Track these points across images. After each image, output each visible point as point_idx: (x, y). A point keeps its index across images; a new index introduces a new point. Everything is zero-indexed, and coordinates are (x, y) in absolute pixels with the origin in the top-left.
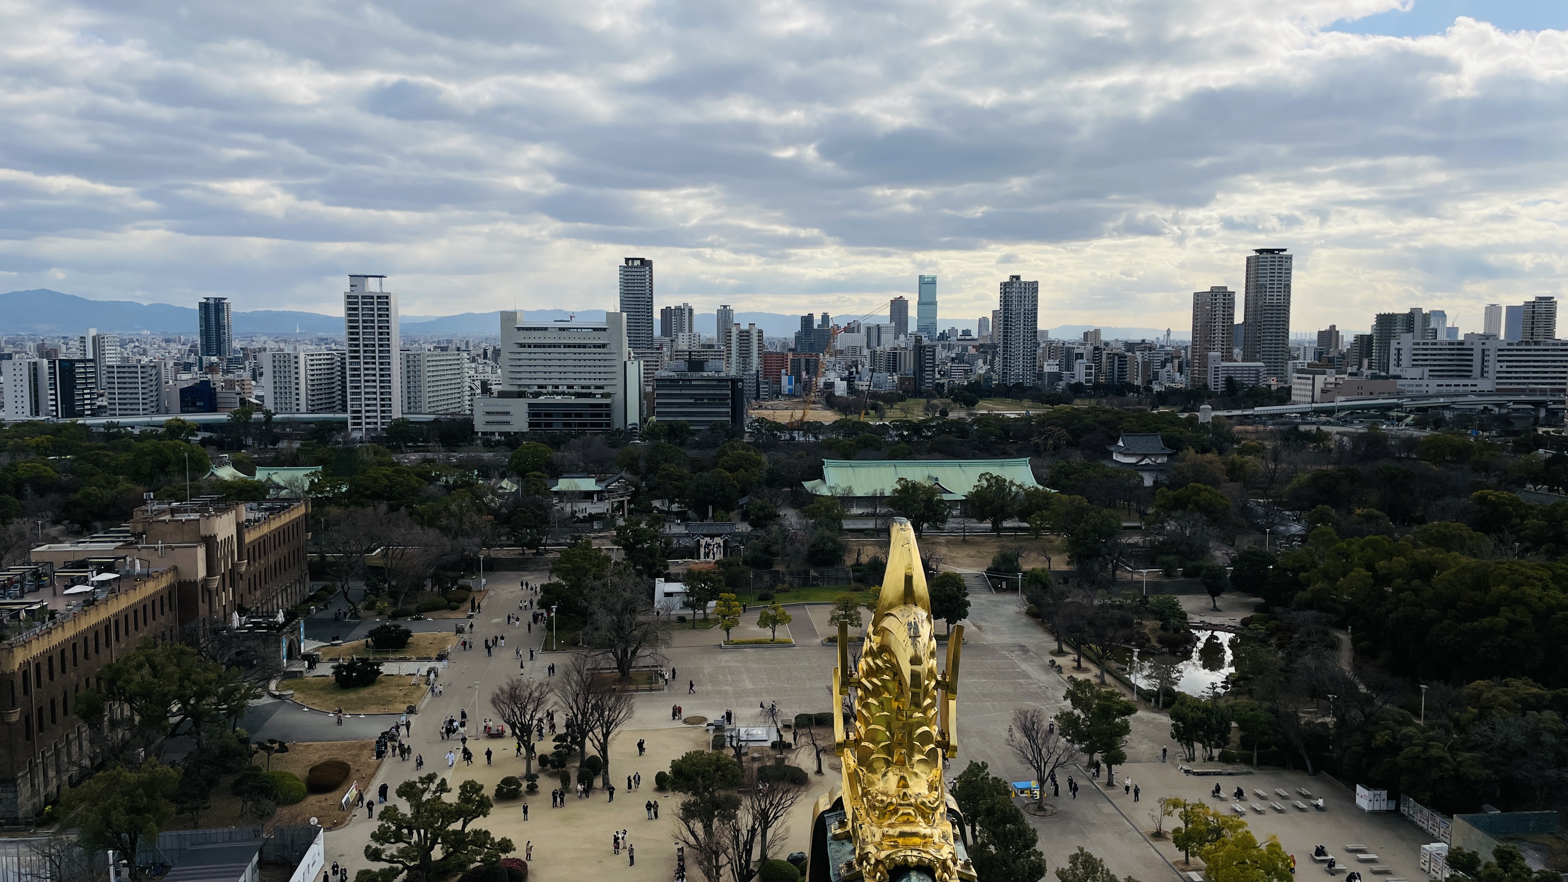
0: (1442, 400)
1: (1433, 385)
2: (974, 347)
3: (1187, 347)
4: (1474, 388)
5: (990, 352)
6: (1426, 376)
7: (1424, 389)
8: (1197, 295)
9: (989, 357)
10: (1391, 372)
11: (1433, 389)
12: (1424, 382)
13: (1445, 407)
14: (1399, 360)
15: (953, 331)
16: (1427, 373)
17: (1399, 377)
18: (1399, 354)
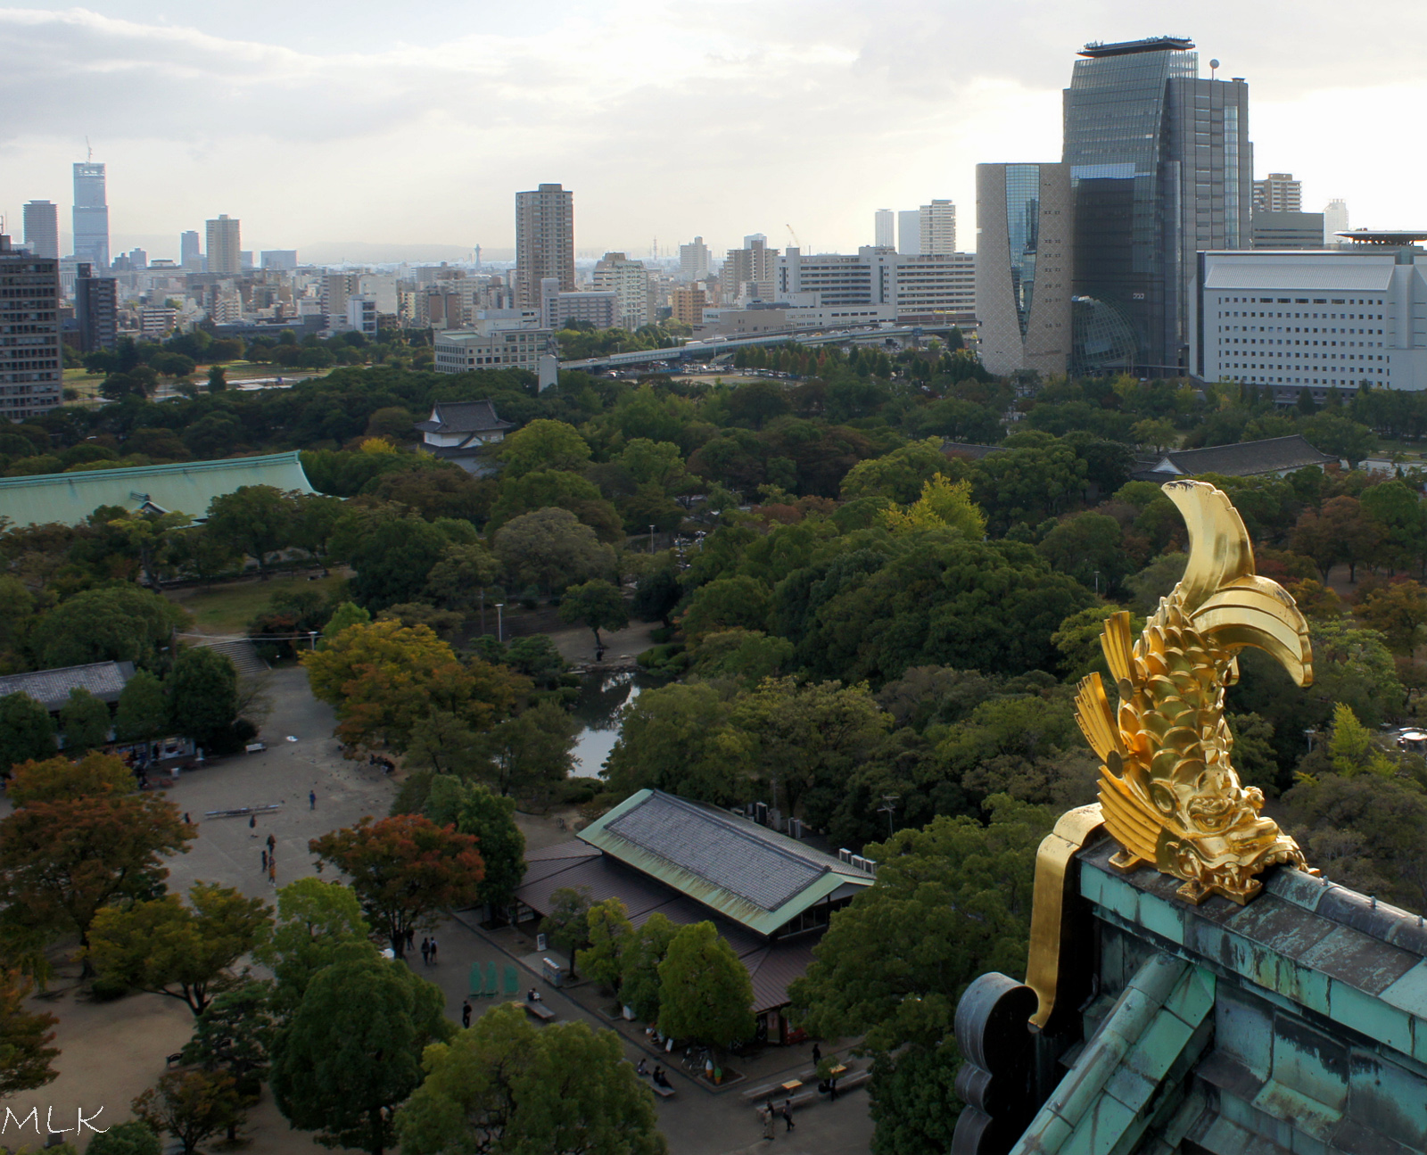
0: (839, 334)
1: (826, 316)
2: (178, 279)
3: (508, 271)
4: (873, 317)
5: (207, 287)
6: (818, 303)
7: (817, 320)
8: (521, 197)
9: (205, 295)
10: (777, 300)
11: (827, 321)
12: (816, 311)
13: (843, 343)
14: (784, 282)
15: (139, 255)
16: (819, 300)
17: (786, 306)
18: (784, 276)
